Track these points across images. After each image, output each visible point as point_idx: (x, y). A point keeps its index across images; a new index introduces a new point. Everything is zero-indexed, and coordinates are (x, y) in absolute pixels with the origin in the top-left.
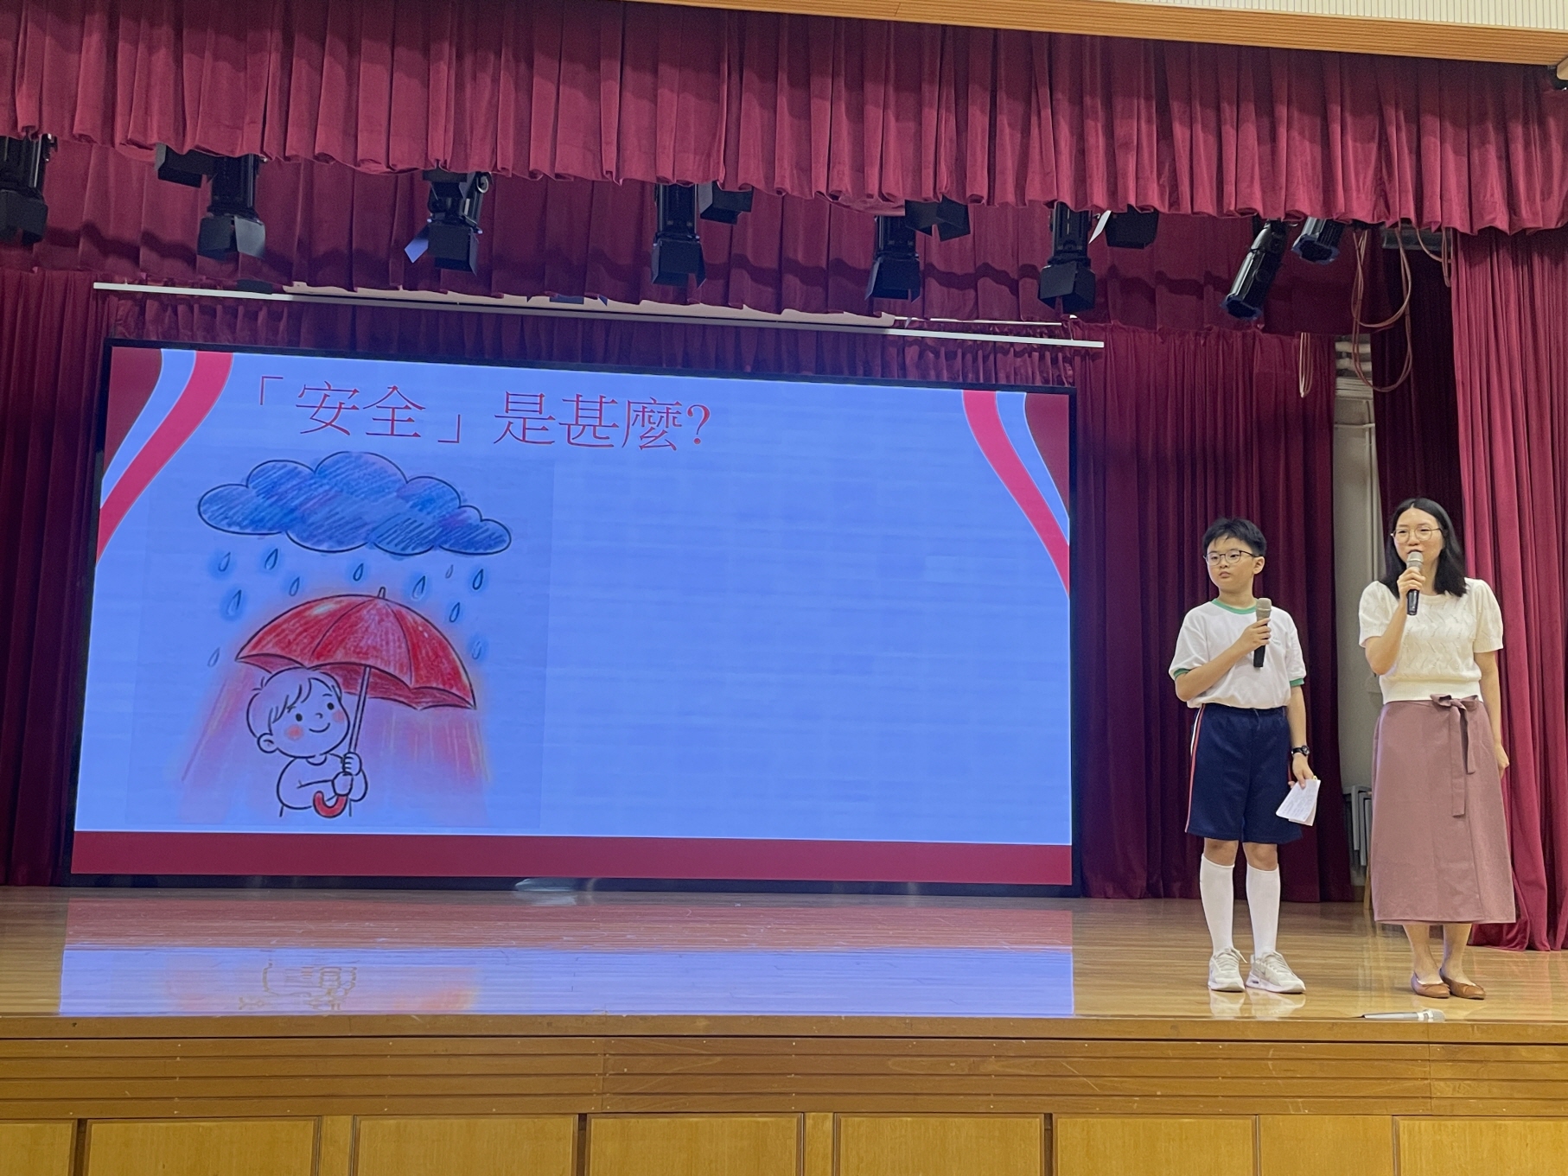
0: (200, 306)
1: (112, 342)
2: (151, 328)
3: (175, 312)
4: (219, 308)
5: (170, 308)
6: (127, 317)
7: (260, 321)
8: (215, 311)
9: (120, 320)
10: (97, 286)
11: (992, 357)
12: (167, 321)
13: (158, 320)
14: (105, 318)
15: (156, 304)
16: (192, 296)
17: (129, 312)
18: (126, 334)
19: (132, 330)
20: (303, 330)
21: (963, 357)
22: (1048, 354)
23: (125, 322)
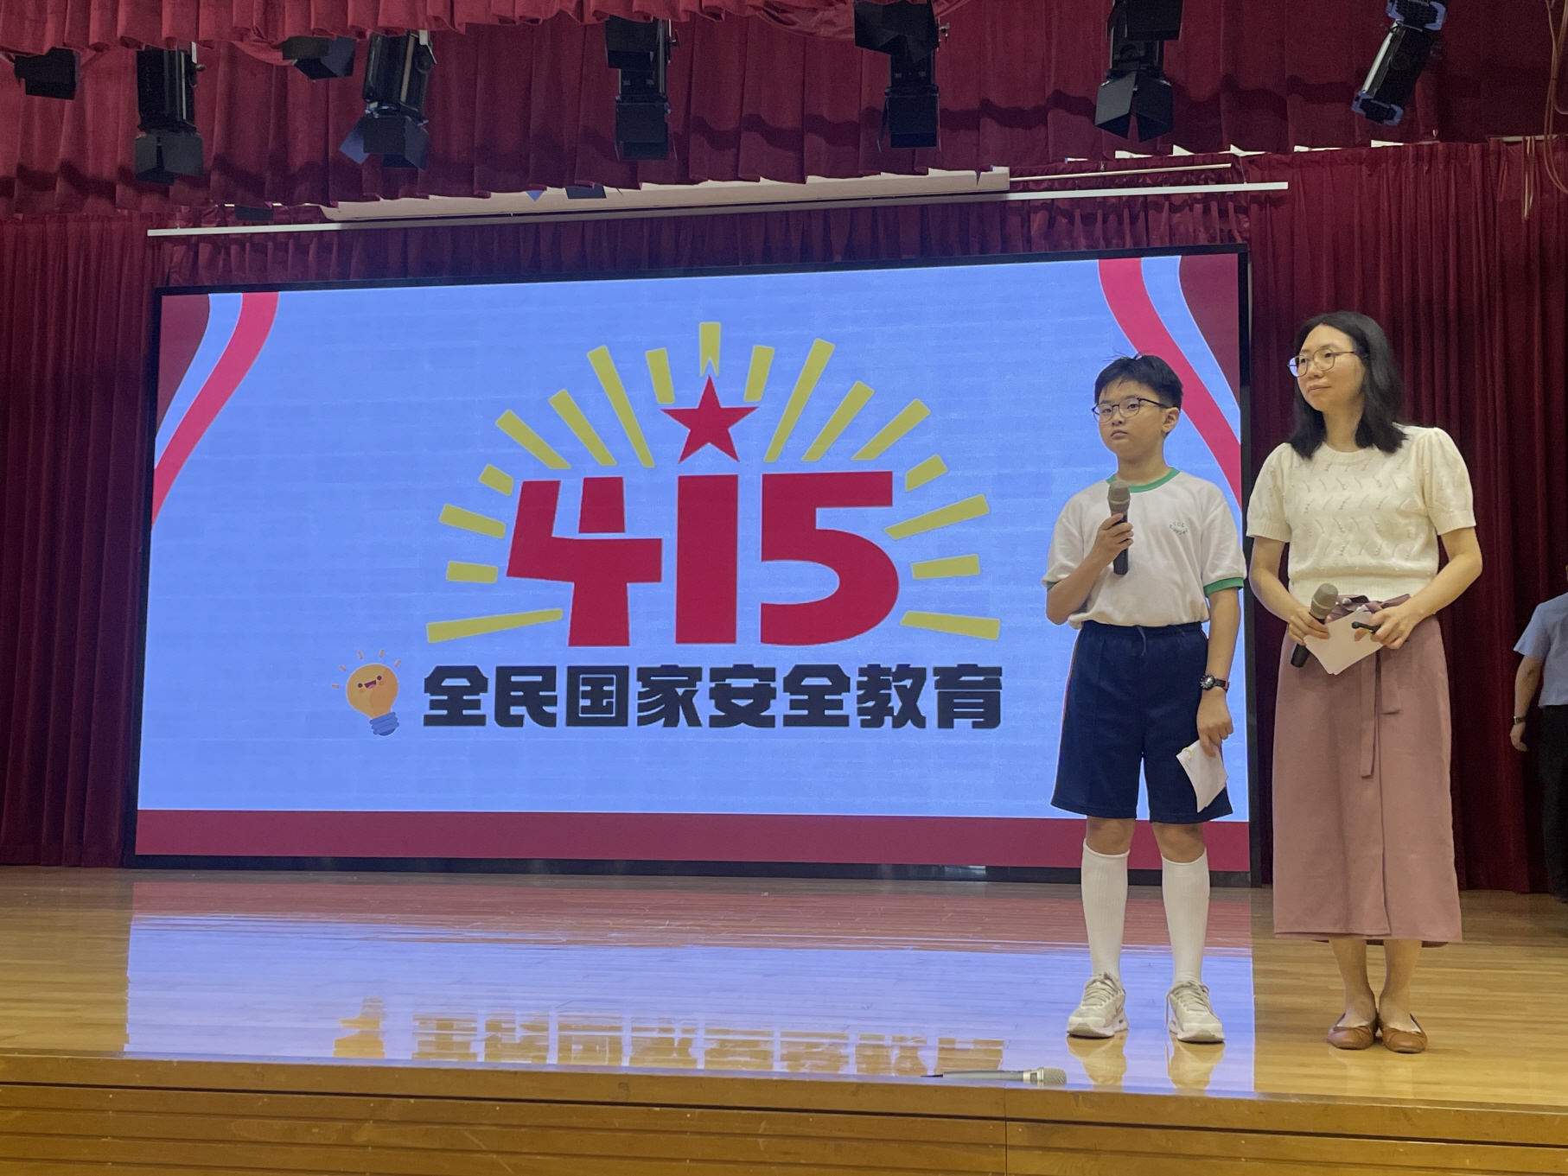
0: (252, 245)
1: (163, 291)
2: (203, 273)
3: (228, 253)
4: (270, 245)
6: (181, 262)
7: (310, 256)
8: (266, 248)
9: (174, 267)
10: (151, 233)
11: (1142, 215)
12: (221, 263)
13: (212, 262)
14: (161, 266)
15: (210, 247)
16: (244, 234)
17: (183, 258)
19: (186, 277)
20: (354, 261)
21: (1105, 221)
22: (1214, 206)
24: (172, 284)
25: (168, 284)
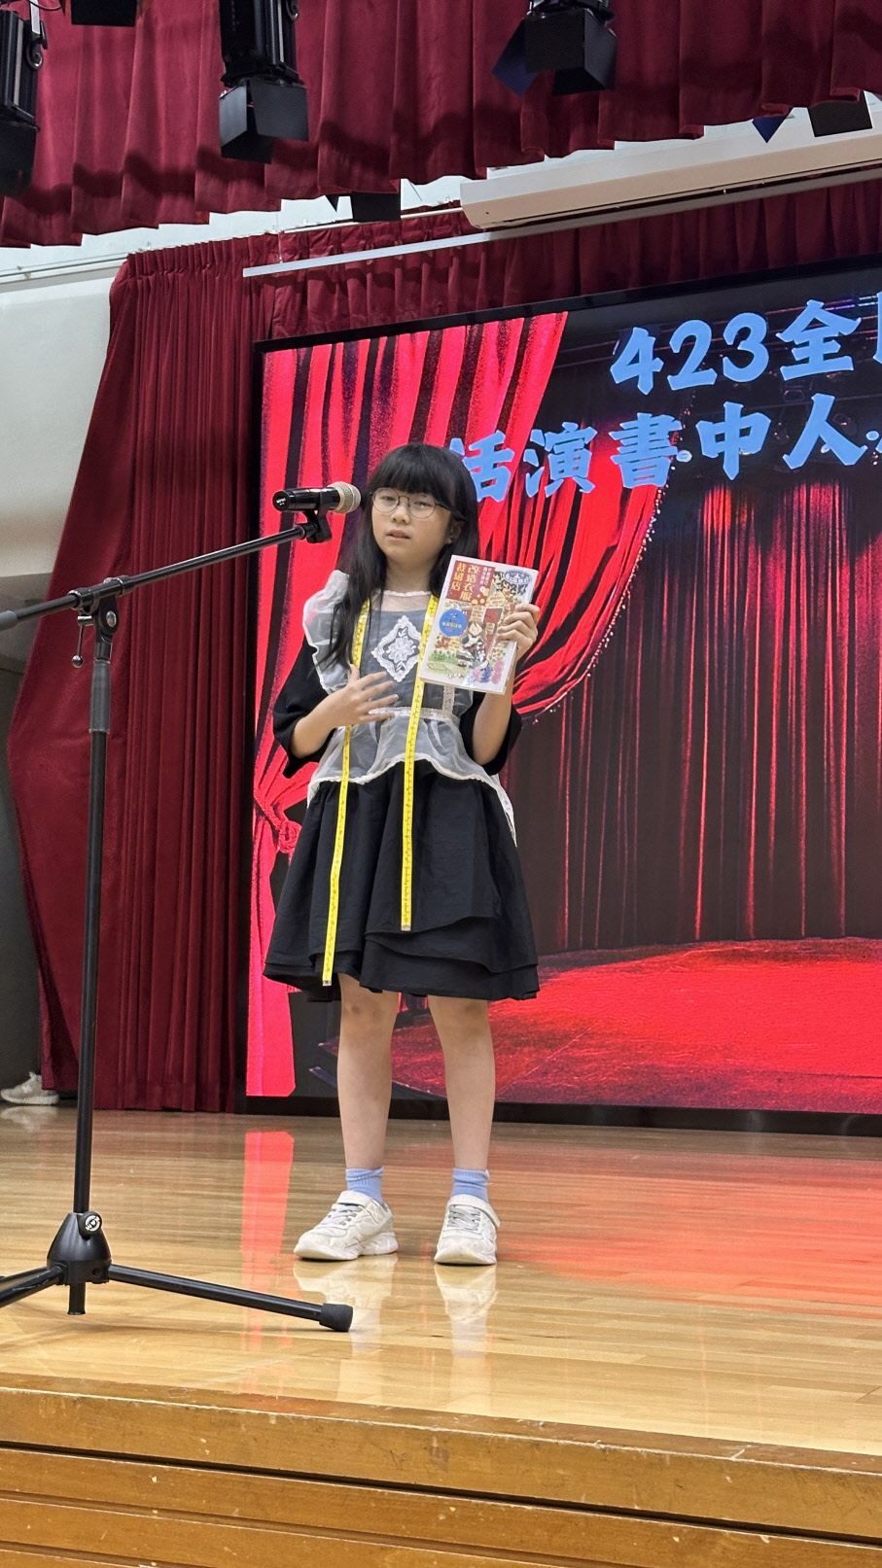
0: (375, 277)
1: (267, 347)
2: (314, 320)
3: (344, 290)
4: (398, 272)
5: (337, 287)
6: (285, 311)
7: (450, 280)
8: (393, 277)
9: (277, 316)
10: (248, 273)
12: (336, 307)
13: (323, 306)
14: (261, 316)
15: (322, 283)
16: (364, 262)
17: (286, 307)
18: (285, 332)
19: (291, 326)
20: (508, 282)
23: (284, 317)
24: (275, 337)
25: (270, 336)
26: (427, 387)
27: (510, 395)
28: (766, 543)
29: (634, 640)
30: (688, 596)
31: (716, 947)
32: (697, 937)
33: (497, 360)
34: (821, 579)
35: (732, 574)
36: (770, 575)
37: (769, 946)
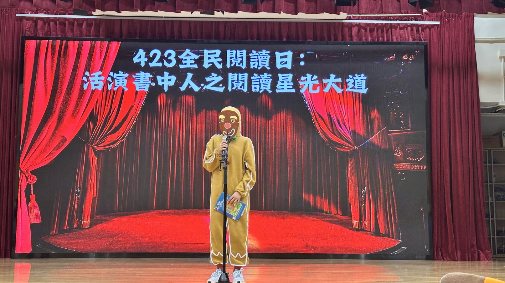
0: (59, 22)
1: (25, 38)
2: (40, 32)
4: (67, 22)
5: (47, 23)
6: (30, 27)
7: (83, 27)
8: (65, 23)
9: (27, 29)
10: (18, 15)
11: (390, 30)
12: (46, 28)
13: (43, 28)
14: (21, 28)
15: (42, 22)
16: (56, 18)
17: (31, 25)
18: (30, 34)
19: (32, 33)
20: (101, 30)
21: (377, 32)
22: (415, 28)
23: (30, 29)
24: (27, 36)
25: (25, 35)
26: (78, 56)
27: (104, 62)
28: (174, 109)
29: (138, 130)
30: (154, 120)
31: (159, 211)
32: (154, 209)
33: (100, 52)
34: (189, 119)
35: (166, 115)
36: (176, 117)
37: (173, 211)
